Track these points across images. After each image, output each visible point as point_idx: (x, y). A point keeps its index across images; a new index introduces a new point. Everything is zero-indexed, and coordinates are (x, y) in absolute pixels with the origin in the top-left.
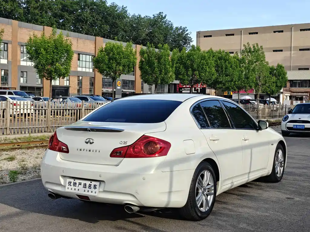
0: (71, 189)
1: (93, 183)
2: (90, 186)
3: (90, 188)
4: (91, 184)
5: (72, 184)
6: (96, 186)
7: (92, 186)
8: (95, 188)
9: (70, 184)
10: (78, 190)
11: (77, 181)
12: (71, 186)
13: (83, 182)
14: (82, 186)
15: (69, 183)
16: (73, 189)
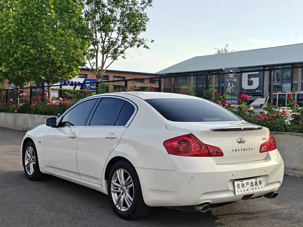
0: (241, 191)
1: (258, 179)
2: (256, 184)
3: (256, 185)
4: (256, 181)
5: (240, 186)
6: (261, 182)
7: (258, 183)
8: (261, 184)
9: (239, 186)
10: (247, 190)
11: (244, 182)
12: (240, 188)
13: (249, 181)
14: (250, 185)
15: (237, 186)
16: (243, 191)
